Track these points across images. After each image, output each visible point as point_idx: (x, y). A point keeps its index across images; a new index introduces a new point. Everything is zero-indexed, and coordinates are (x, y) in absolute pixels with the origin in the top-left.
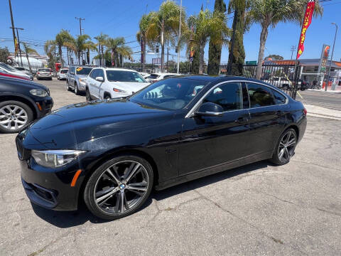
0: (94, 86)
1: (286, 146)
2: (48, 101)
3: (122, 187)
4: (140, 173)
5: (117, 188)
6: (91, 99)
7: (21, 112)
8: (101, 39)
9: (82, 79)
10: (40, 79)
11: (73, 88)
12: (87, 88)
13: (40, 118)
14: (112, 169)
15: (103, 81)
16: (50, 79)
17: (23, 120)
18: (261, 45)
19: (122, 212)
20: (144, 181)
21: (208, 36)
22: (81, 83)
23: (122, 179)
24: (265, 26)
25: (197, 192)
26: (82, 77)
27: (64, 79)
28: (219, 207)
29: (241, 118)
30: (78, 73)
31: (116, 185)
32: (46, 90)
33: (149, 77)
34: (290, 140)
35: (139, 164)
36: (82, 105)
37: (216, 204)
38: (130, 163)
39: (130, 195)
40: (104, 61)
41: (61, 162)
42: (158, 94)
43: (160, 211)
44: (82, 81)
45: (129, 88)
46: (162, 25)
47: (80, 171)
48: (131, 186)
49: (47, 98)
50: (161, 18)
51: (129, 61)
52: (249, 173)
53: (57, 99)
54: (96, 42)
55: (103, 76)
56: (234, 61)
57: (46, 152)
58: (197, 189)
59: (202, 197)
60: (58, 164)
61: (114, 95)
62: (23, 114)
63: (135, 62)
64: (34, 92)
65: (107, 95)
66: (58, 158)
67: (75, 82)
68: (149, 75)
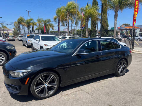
0: (35, 43)
1: (122, 67)
2: (14, 51)
3: (46, 85)
4: (53, 79)
5: (44, 86)
6: (34, 50)
7: (2, 57)
8: (39, 20)
9: (29, 40)
10: (9, 40)
11: (25, 44)
12: (32, 44)
13: (11, 59)
14: (41, 77)
15: (39, 41)
16: (14, 40)
17: (3, 60)
18: (115, 20)
19: (46, 96)
20: (55, 83)
21: (90, 17)
22: (29, 42)
24: (116, 12)
25: (80, 88)
26: (30, 39)
27: (21, 40)
28: (88, 93)
29: (98, 55)
30: (28, 37)
31: (43, 84)
32: (13, 46)
33: (61, 38)
34: (123, 65)
35: (53, 75)
36: (30, 52)
37: (87, 93)
38: (49, 75)
39: (50, 89)
40: (40, 31)
41: (22, 75)
42: (65, 46)
43: (62, 96)
44: (30, 41)
45: (51, 44)
46: (68, 13)
47: (28, 79)
48: (50, 85)
49: (14, 50)
50: (67, 10)
51: (53, 30)
52: (104, 80)
53: (18, 50)
54: (36, 22)
55: (39, 39)
56: (103, 28)
57: (15, 71)
58: (80, 87)
59: (81, 90)
60: (20, 75)
61: (45, 47)
62: (3, 58)
63: (56, 31)
64: (8, 47)
65: (41, 47)
66: (20, 73)
67: (26, 41)
68: (62, 37)
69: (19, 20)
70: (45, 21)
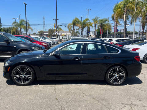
5: (21, 75)
14: (19, 69)
19: (23, 84)
23: (23, 73)
35: (28, 69)
38: (25, 68)
39: (26, 79)
43: (35, 87)
46: (125, 8)
47: (10, 67)
50: (125, 5)
54: (92, 22)
69: (74, 21)
70: (102, 20)
